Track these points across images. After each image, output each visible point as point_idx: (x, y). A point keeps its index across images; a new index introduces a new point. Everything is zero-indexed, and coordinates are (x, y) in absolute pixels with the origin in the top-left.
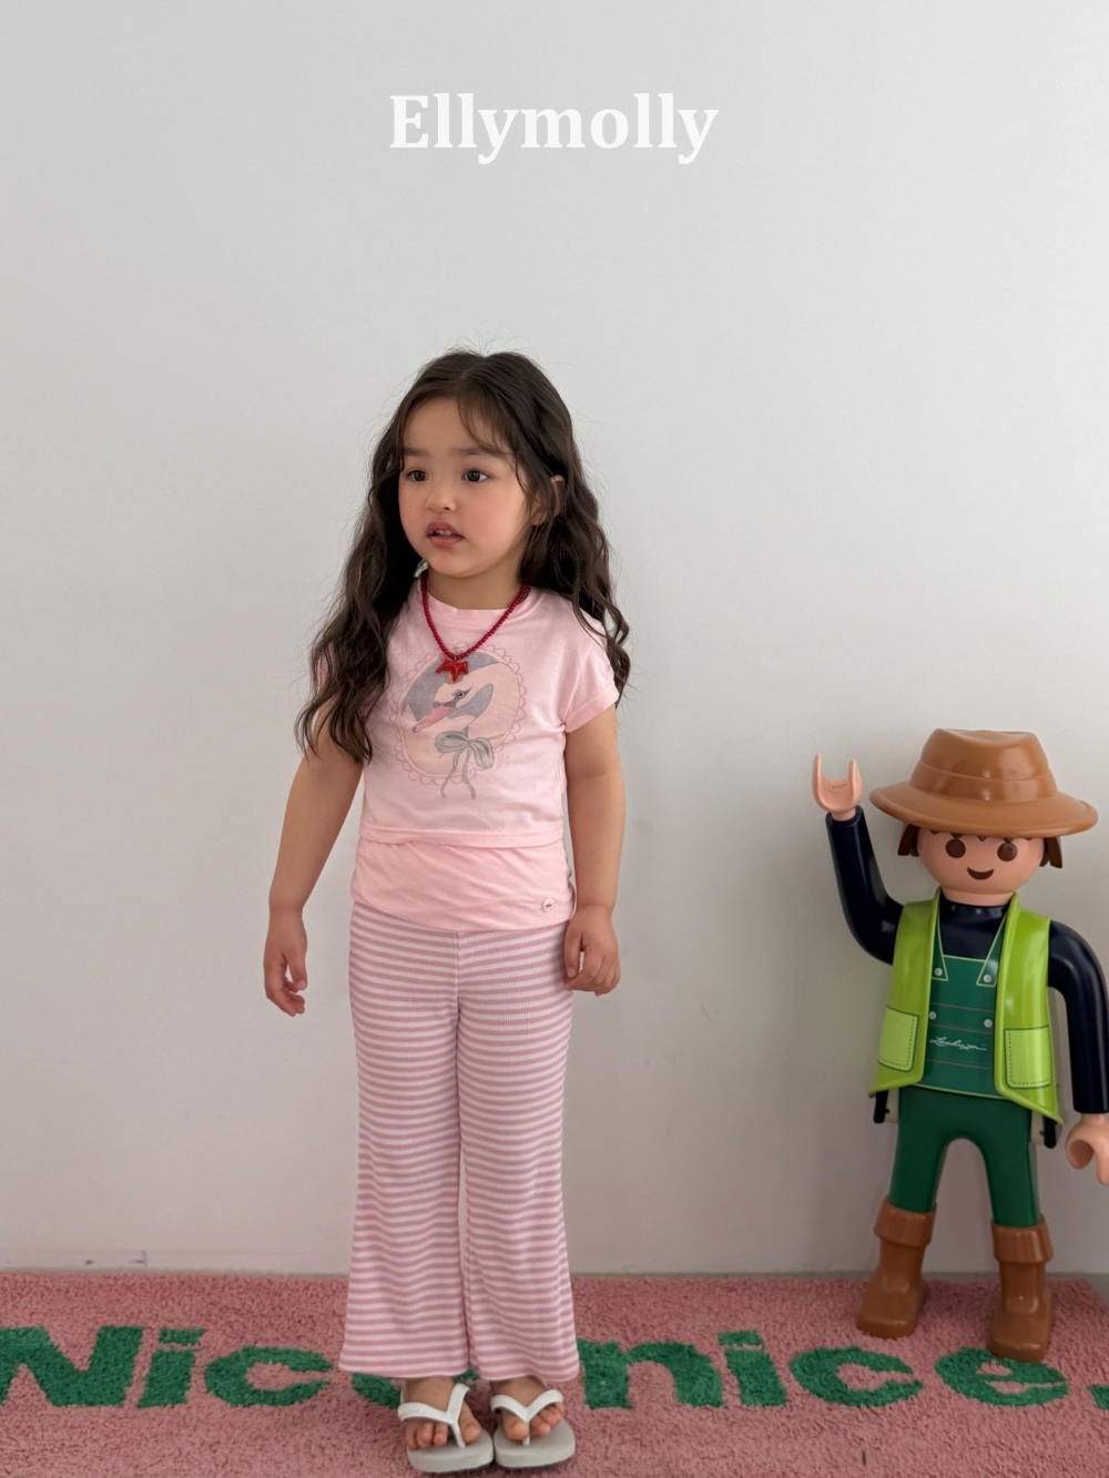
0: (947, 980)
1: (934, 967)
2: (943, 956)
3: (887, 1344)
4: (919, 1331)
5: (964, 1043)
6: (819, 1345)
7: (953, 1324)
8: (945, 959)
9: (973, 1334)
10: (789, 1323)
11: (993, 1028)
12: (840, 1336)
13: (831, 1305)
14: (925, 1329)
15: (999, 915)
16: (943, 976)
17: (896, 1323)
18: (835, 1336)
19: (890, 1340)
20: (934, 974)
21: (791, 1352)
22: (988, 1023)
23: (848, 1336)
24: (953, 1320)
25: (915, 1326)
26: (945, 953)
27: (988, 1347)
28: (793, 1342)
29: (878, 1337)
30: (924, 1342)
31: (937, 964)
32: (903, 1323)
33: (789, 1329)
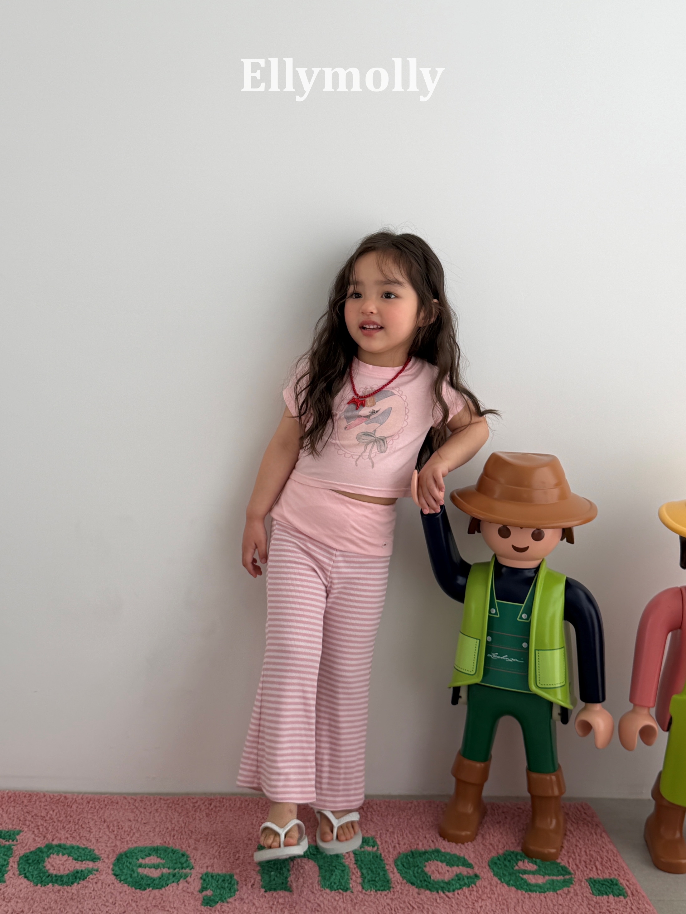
0: (498, 616)
1: (491, 607)
2: (496, 601)
3: (458, 847)
4: (479, 838)
5: (509, 657)
6: (414, 848)
7: (501, 833)
8: (498, 602)
9: (514, 841)
10: (396, 832)
11: (528, 648)
12: (428, 841)
13: (424, 819)
14: (483, 836)
15: (533, 575)
16: (496, 614)
17: (464, 833)
18: (425, 842)
19: (460, 844)
20: (490, 612)
21: (395, 853)
22: (524, 645)
23: (433, 841)
24: (501, 831)
25: (477, 835)
26: (497, 599)
27: (522, 850)
28: (397, 845)
29: (453, 842)
30: (481, 845)
31: (492, 605)
32: (469, 833)
33: (396, 837)
